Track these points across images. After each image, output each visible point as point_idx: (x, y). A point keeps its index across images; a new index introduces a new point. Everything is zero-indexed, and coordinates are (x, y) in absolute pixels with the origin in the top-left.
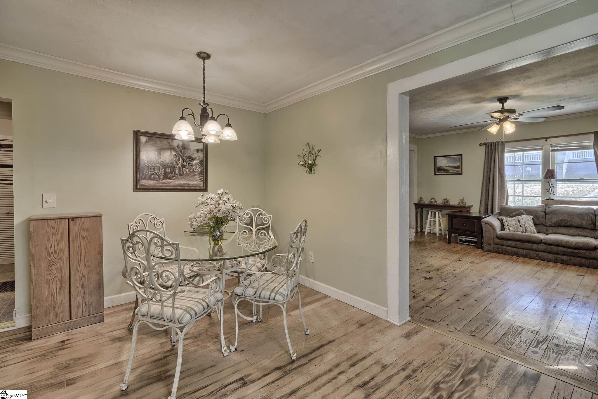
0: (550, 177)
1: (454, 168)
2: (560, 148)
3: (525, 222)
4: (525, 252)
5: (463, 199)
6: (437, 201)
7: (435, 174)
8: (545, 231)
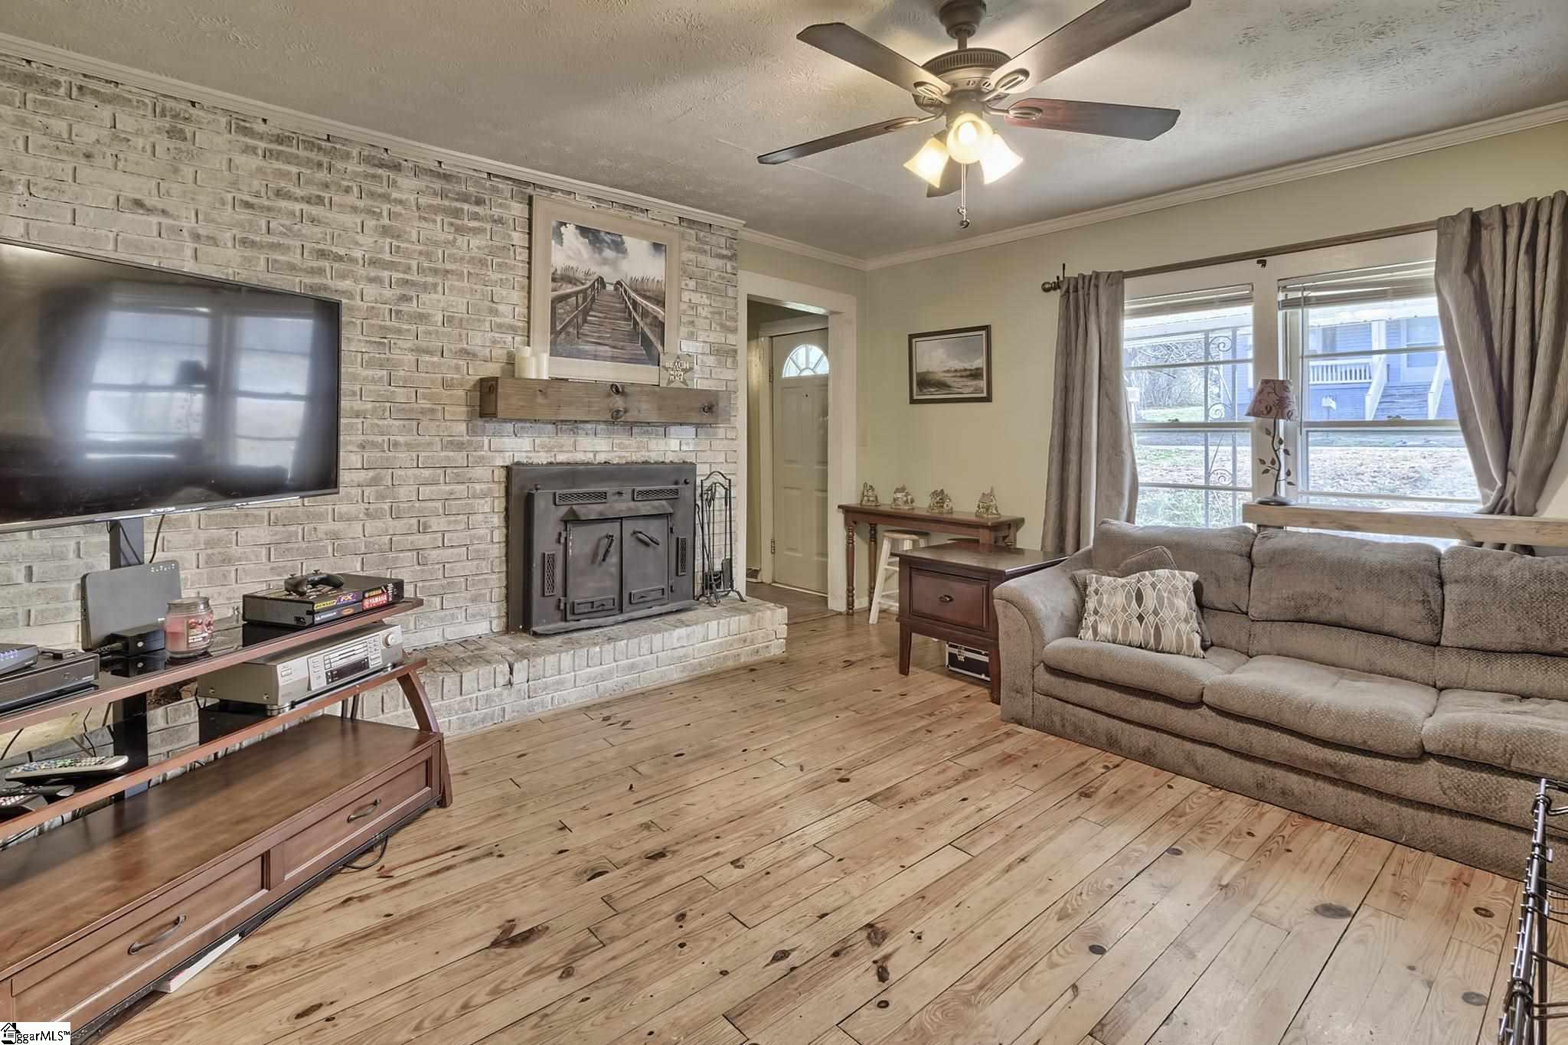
0: (1269, 413)
1: (967, 376)
2: (1313, 294)
3: (1160, 599)
4: (1143, 738)
5: (992, 493)
6: (912, 501)
7: (913, 401)
8: (1244, 638)
